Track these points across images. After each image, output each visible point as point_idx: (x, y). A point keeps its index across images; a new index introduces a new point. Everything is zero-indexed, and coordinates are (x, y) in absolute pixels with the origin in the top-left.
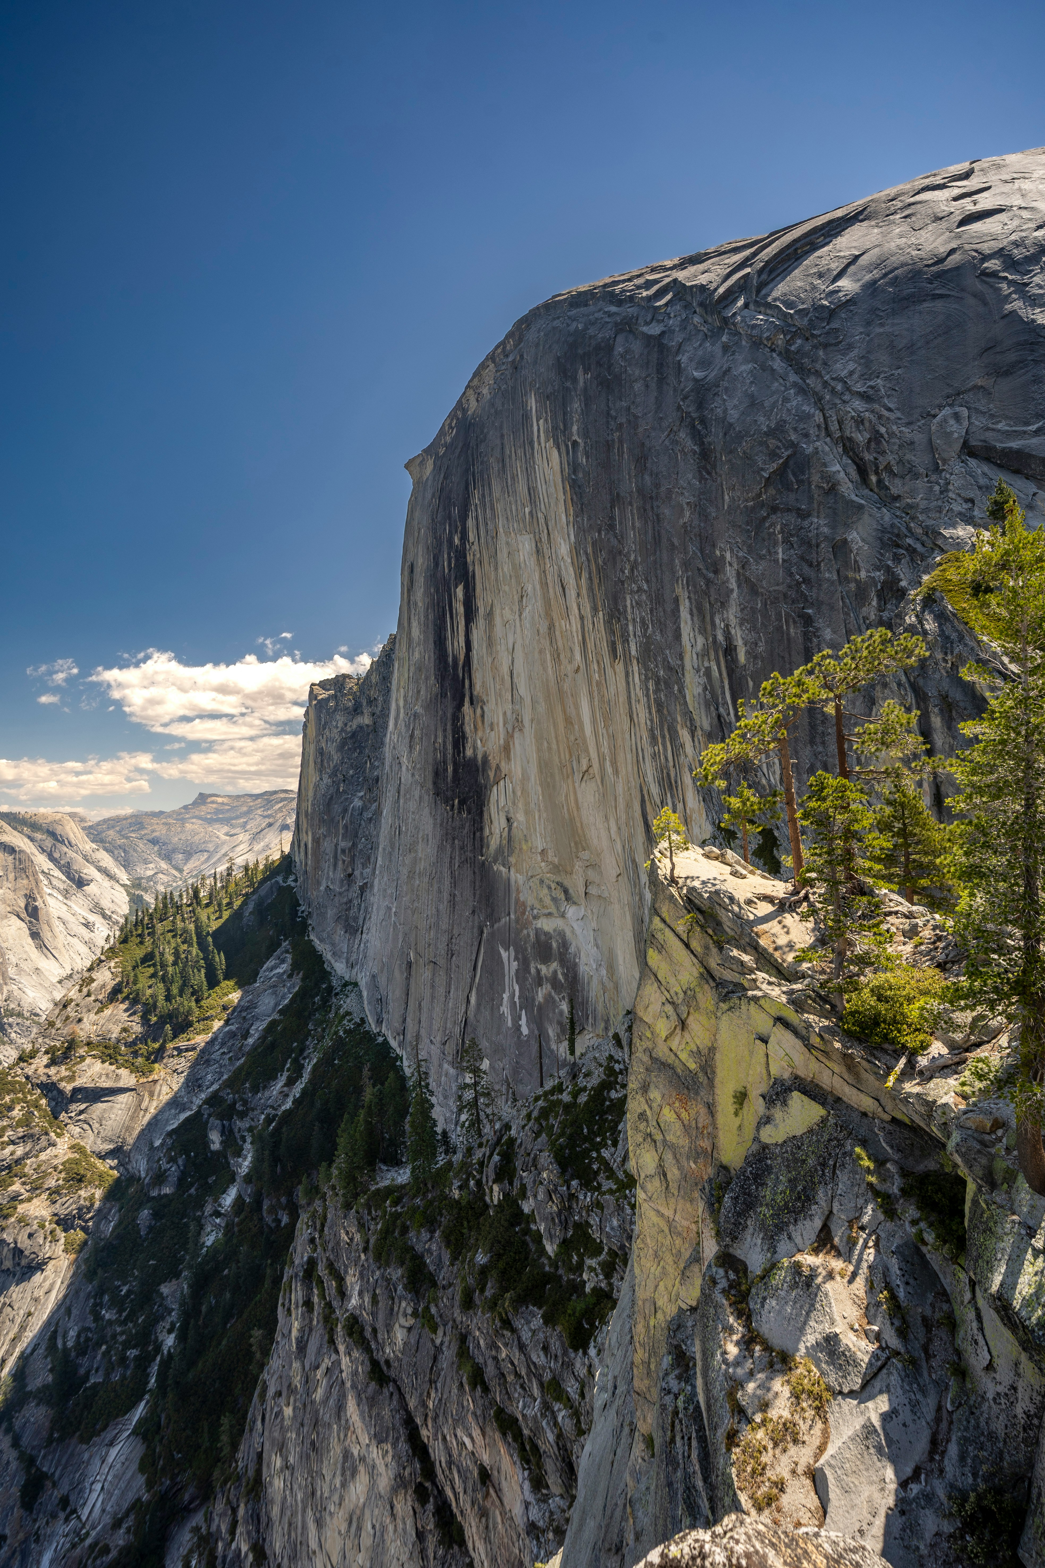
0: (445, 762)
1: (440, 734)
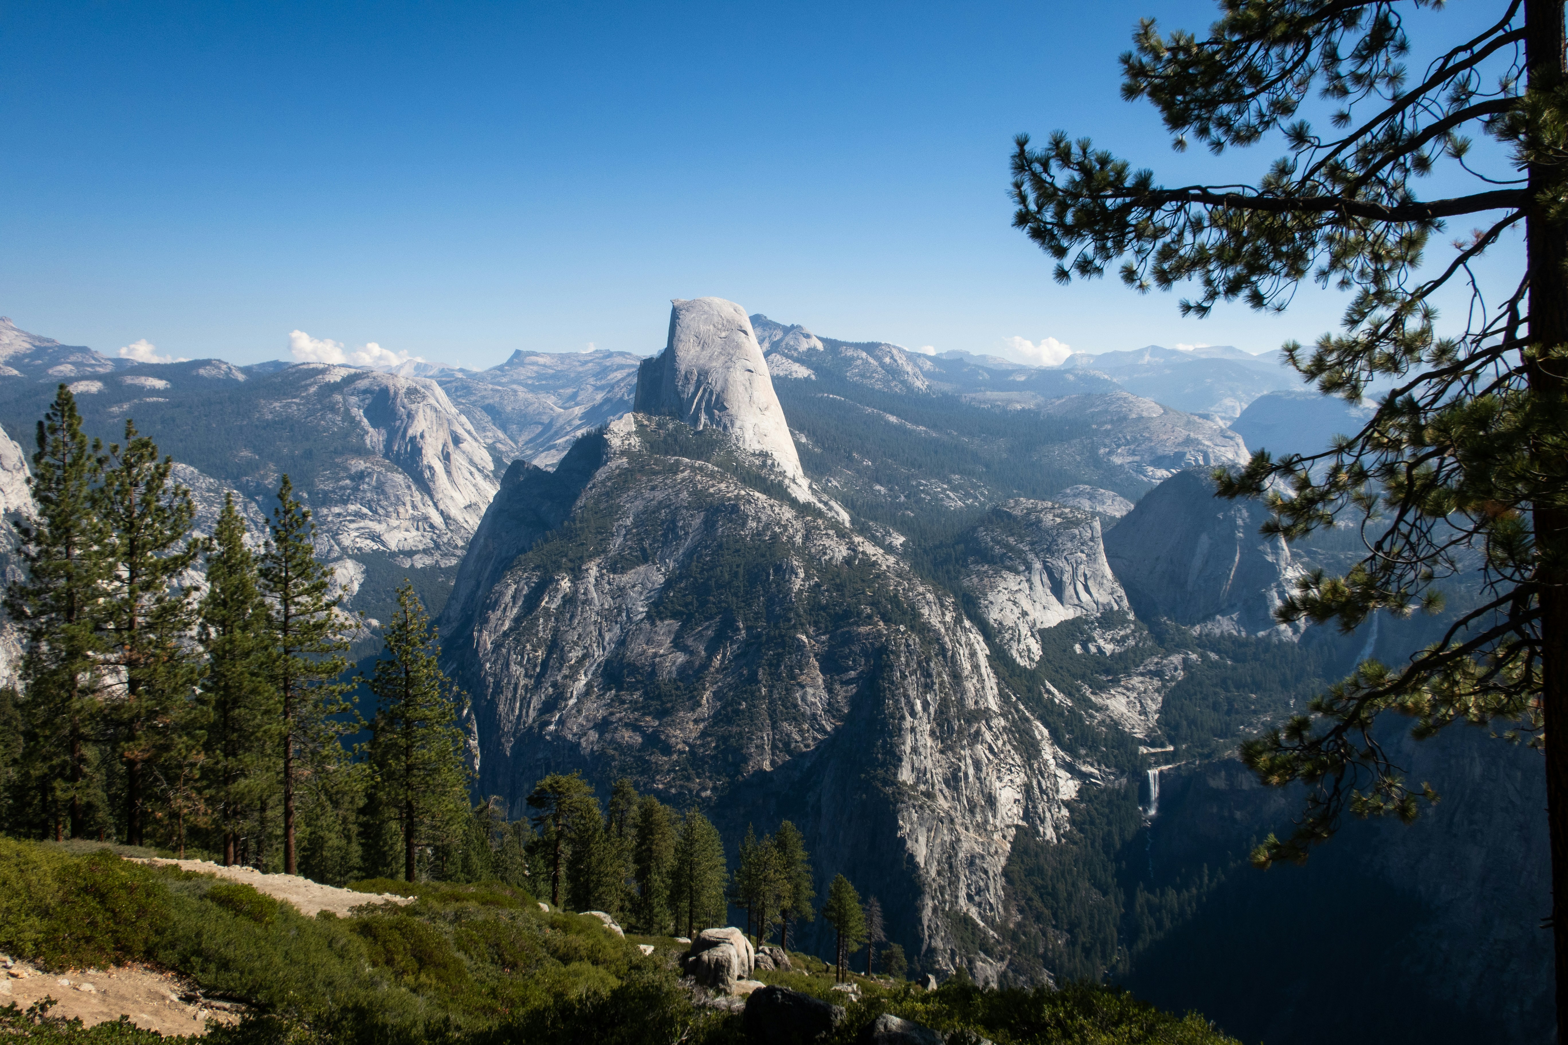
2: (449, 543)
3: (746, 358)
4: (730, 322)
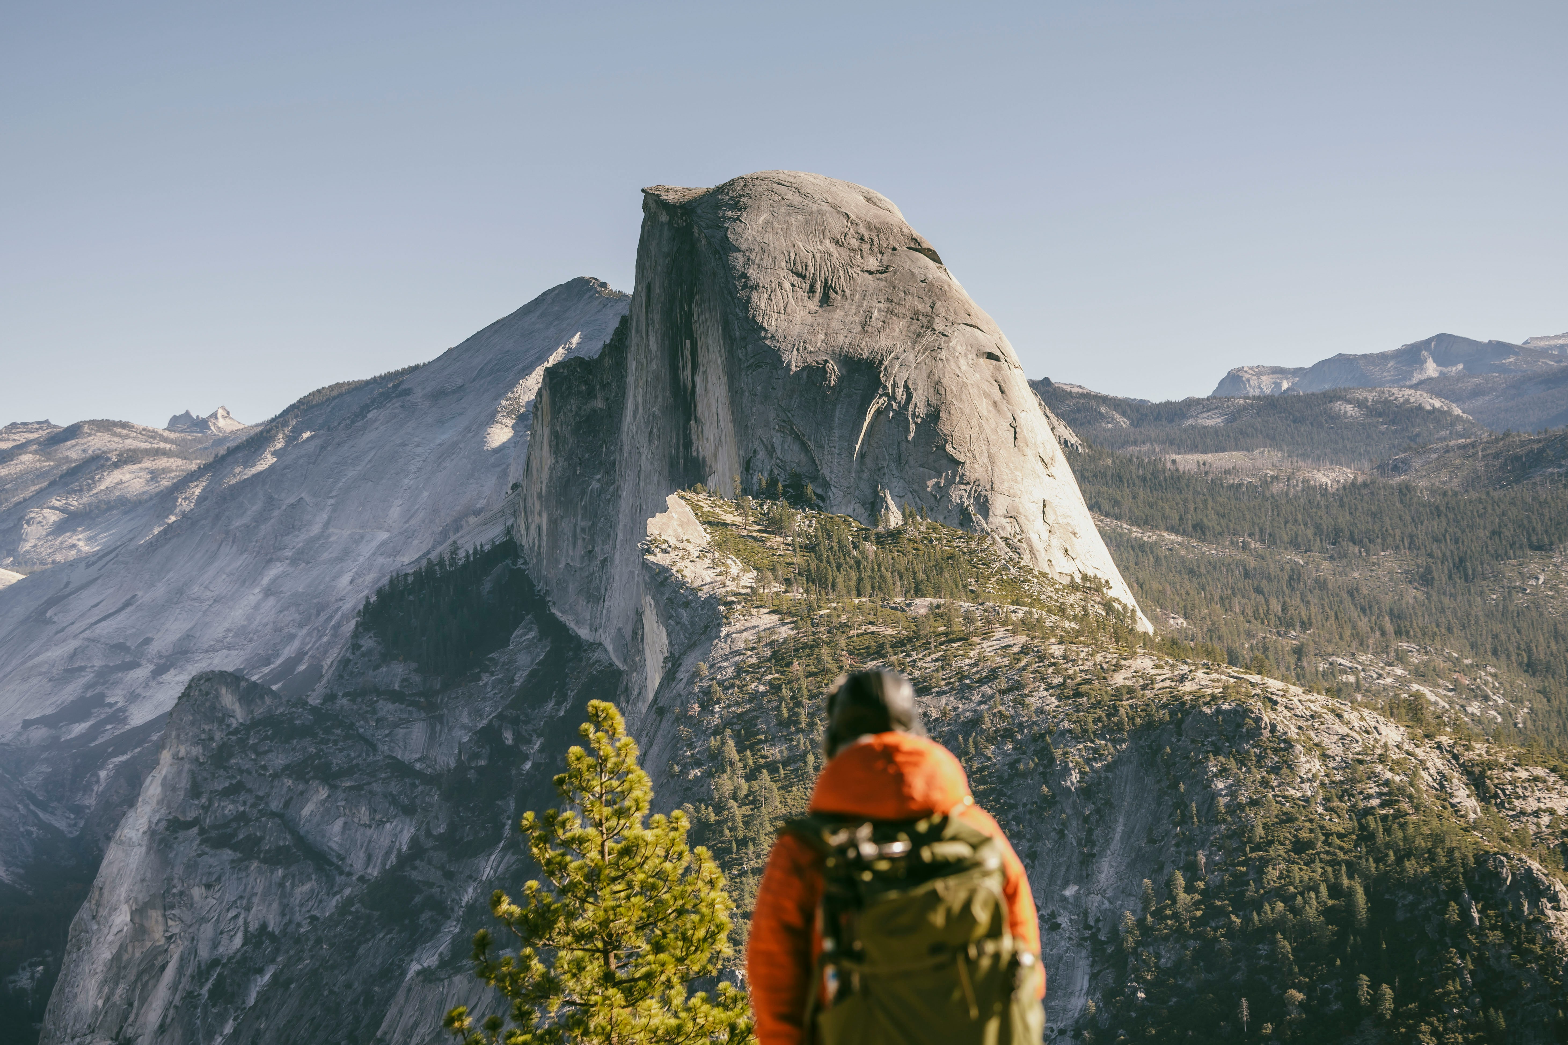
0: (678, 457)
1: (674, 436)
3: (969, 322)
4: (878, 230)
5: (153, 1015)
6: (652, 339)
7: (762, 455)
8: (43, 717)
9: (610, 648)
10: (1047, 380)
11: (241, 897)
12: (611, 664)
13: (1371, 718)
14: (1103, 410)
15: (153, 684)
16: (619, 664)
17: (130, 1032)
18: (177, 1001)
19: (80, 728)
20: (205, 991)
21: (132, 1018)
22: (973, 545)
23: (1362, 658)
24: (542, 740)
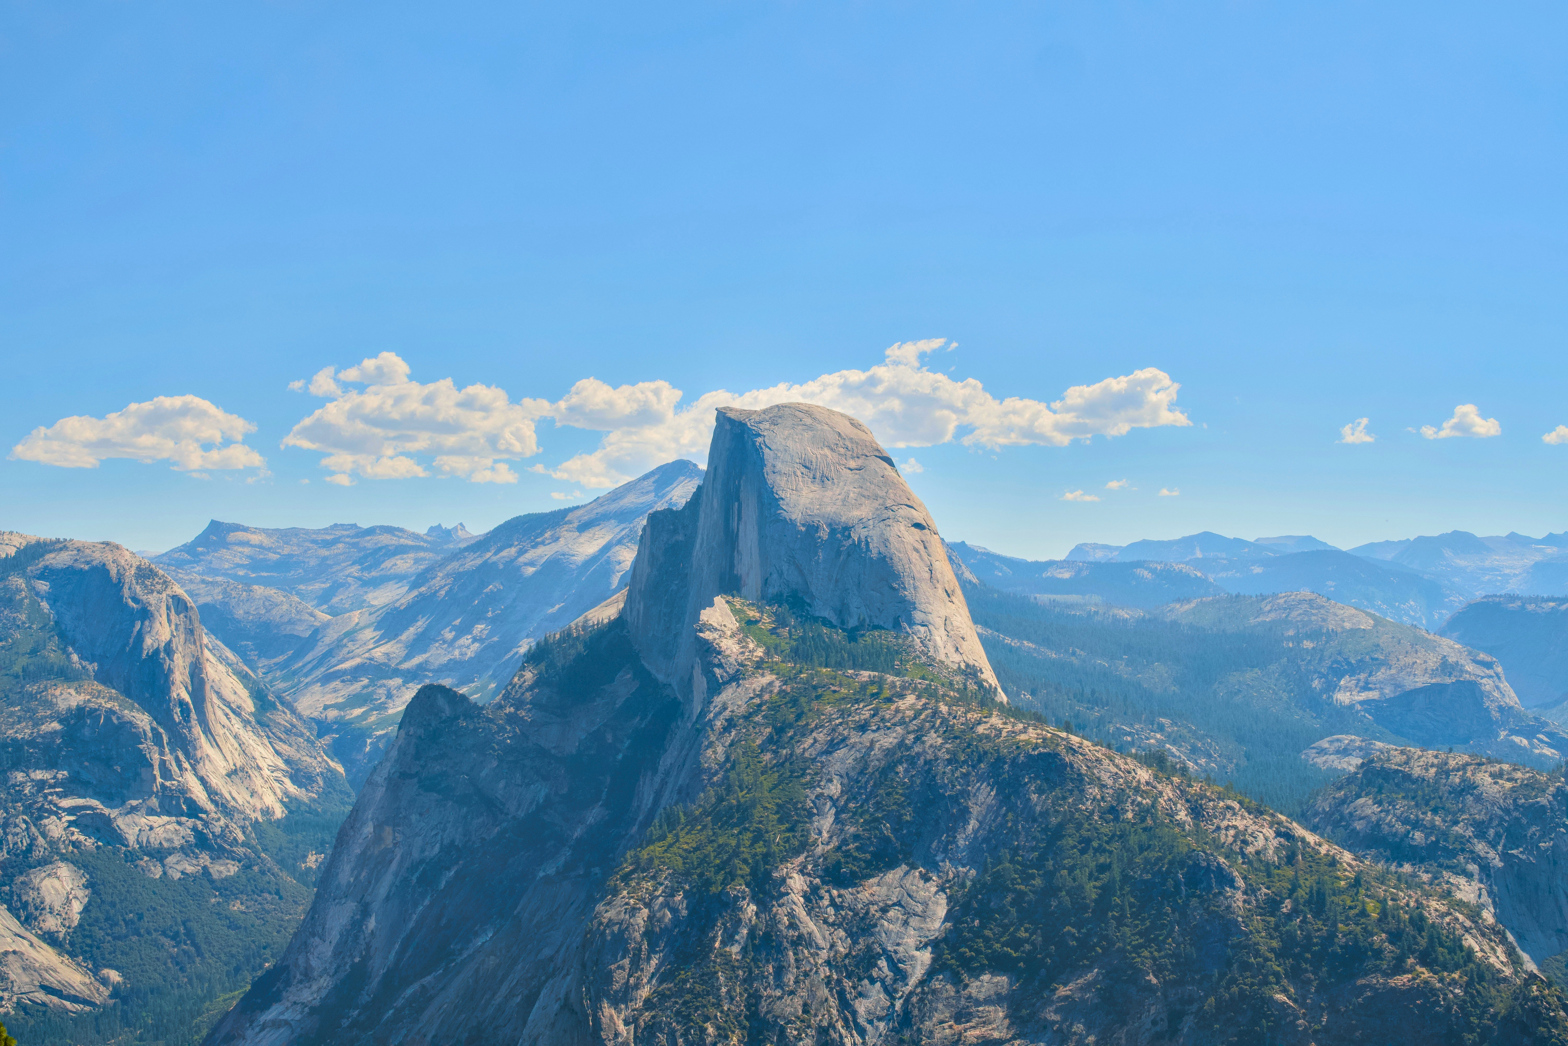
1: (724, 560)
2: (222, 835)
3: (908, 503)
4: (857, 443)
5: (383, 890)
6: (715, 501)
7: (775, 576)
8: (336, 703)
9: (676, 688)
10: (963, 542)
11: (441, 823)
12: (676, 698)
13: (1131, 764)
14: (997, 564)
15: (403, 689)
16: (680, 697)
17: (368, 899)
18: (397, 883)
19: (358, 712)
20: (414, 879)
21: (370, 890)
22: (900, 641)
23: (1137, 726)
24: (629, 741)
